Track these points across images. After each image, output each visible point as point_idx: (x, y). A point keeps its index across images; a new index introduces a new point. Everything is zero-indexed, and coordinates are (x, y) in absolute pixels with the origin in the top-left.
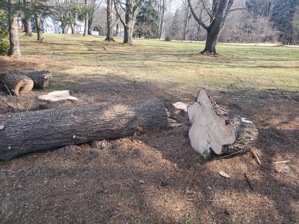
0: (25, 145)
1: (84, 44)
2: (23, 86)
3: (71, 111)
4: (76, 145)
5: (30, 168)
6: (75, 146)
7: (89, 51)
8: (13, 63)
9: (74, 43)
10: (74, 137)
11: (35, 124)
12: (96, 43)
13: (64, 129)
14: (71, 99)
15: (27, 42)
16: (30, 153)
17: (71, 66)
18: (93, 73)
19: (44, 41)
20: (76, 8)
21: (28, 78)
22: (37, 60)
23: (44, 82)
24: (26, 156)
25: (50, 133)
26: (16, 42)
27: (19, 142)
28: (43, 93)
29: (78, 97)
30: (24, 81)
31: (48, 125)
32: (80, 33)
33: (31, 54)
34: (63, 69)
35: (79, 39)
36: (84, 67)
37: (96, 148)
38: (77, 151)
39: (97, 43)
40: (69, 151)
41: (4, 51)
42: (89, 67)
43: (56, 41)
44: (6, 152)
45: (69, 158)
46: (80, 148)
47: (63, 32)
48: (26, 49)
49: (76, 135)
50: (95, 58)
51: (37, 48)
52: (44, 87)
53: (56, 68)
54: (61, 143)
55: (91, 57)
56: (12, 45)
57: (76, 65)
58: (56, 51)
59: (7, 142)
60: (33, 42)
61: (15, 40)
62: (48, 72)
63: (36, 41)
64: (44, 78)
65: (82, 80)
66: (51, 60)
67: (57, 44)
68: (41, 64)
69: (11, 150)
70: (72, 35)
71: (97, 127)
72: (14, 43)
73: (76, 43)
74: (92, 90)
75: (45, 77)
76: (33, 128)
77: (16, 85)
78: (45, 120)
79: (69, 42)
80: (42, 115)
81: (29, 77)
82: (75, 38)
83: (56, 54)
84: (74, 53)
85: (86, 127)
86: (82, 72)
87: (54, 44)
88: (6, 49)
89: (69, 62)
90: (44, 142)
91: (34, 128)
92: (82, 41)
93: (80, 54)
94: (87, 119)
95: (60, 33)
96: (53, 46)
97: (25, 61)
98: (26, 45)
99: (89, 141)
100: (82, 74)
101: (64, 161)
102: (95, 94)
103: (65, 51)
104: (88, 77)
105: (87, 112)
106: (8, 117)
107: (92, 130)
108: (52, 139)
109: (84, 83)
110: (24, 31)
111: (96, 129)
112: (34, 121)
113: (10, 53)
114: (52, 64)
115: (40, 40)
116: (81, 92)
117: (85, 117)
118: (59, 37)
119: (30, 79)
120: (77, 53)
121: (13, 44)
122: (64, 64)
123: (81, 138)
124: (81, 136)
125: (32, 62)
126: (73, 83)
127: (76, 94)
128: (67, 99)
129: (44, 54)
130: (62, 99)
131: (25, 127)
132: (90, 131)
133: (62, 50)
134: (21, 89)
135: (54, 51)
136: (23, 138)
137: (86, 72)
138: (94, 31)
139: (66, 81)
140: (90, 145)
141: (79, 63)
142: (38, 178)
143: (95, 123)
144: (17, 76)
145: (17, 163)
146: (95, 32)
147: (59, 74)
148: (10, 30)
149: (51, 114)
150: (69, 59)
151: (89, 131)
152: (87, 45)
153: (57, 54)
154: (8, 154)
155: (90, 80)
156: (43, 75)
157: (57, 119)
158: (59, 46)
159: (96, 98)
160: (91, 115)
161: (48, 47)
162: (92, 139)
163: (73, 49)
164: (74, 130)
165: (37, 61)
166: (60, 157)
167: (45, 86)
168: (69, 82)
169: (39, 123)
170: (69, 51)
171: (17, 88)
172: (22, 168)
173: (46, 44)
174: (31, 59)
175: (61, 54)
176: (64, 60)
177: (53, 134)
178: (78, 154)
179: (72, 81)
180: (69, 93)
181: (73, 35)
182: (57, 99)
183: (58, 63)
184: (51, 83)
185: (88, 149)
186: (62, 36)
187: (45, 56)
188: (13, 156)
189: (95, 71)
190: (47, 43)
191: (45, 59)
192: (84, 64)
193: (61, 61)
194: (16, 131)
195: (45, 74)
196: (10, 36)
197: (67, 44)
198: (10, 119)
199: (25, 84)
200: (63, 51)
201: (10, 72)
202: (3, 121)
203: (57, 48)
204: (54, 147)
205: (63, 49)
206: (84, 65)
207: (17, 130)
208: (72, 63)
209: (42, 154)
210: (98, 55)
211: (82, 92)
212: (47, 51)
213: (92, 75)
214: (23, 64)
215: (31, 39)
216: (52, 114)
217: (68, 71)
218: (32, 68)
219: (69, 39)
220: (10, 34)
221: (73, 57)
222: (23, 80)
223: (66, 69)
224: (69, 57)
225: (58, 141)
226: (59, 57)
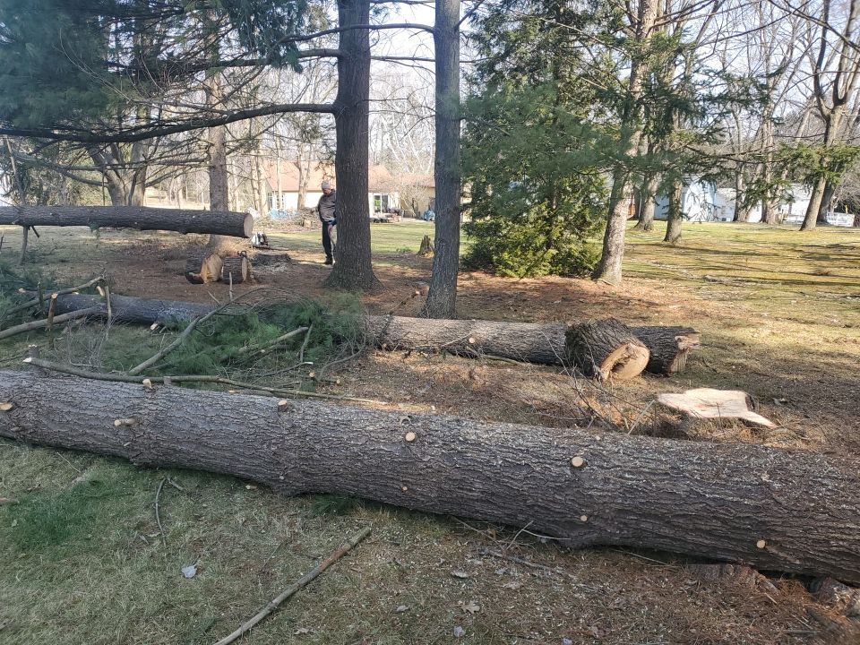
0: (621, 523)
1: (798, 255)
2: (622, 362)
3: (762, 461)
4: (761, 572)
5: (621, 591)
6: (756, 573)
7: (814, 275)
8: (601, 300)
9: (767, 251)
10: (761, 544)
11: (655, 474)
12: (844, 252)
13: (732, 511)
14: (749, 419)
15: (637, 245)
16: (625, 547)
17: (754, 320)
18: (826, 348)
19: (680, 243)
20: (804, 154)
21: (638, 342)
22: (658, 293)
23: (674, 356)
24: (613, 551)
25: (691, 510)
26: (617, 246)
27: (607, 511)
28: (669, 387)
29: (772, 417)
30: (627, 348)
31: (688, 485)
32: (788, 219)
33: (644, 278)
34: (729, 326)
35: (783, 237)
36: (794, 326)
37: (832, 605)
38: (762, 591)
39: (848, 251)
40: (736, 583)
41: (585, 268)
42: (814, 328)
43: (715, 245)
44: (573, 525)
45: (733, 606)
46: (772, 586)
47: (735, 219)
48: (633, 264)
49: (769, 542)
50: (835, 300)
51: (659, 261)
52: (673, 370)
53: (709, 319)
54: (715, 549)
55: (823, 294)
56: (606, 252)
57: (769, 318)
58: (711, 272)
59: (581, 502)
60: (653, 245)
61: (617, 242)
62: (690, 331)
63: (660, 242)
64: (676, 347)
65: (787, 366)
66: (696, 297)
67: (717, 252)
68: (668, 305)
69: (587, 524)
70: (760, 227)
71: (844, 537)
72: (613, 249)
73: (775, 252)
74: (822, 403)
75: (681, 345)
76: (648, 483)
77: (607, 356)
78: (683, 471)
79: (750, 247)
80: (677, 454)
81: (640, 339)
82: (773, 236)
83: (709, 280)
84: (764, 281)
85: (808, 524)
86: (789, 340)
87: (707, 251)
88: (591, 263)
89: (747, 305)
90: (667, 531)
91: (651, 486)
92: (795, 245)
93: (786, 282)
94: (813, 501)
95: (724, 220)
96: (706, 257)
97: (627, 294)
98: (634, 252)
99: (805, 572)
100: (786, 348)
101: (718, 608)
102: (831, 417)
103: (737, 273)
104: (808, 359)
105: (817, 477)
106: (595, 440)
107: (828, 542)
108: (691, 530)
109: (791, 377)
110: (634, 218)
111: (841, 543)
112: (653, 466)
113: (597, 274)
114: (697, 307)
115: (669, 241)
116: (781, 402)
117: (807, 492)
118: (723, 232)
119: (642, 344)
120: (774, 282)
121: (609, 252)
122: (733, 311)
123: (781, 554)
124: (782, 548)
125: (645, 299)
126: (756, 372)
127: (765, 408)
128: (740, 419)
129: (677, 279)
130: (725, 415)
131: (630, 476)
132: (818, 541)
133: (729, 269)
134: (617, 367)
135: (704, 272)
136: (618, 504)
137: (801, 342)
138: (839, 214)
139: (736, 361)
140: (809, 590)
141: (780, 313)
142: (641, 628)
143: (839, 520)
144: (613, 334)
145: (593, 564)
146: (839, 216)
147: (717, 338)
148: (609, 219)
149: (703, 457)
150: (748, 298)
151: (814, 541)
152: (809, 257)
153: (714, 281)
154: (576, 533)
155: (814, 368)
156: (676, 338)
157: (717, 475)
158: (721, 258)
159: (835, 431)
160: (829, 490)
161: (690, 260)
162: (821, 570)
163: (763, 268)
164: (764, 523)
165: (657, 295)
166: (705, 589)
167: (674, 368)
168: (744, 367)
169: (667, 474)
170: (751, 274)
171: (609, 364)
172: (602, 584)
173: (686, 251)
174: (644, 290)
175: (725, 280)
176: (731, 300)
177: (698, 517)
178: (767, 603)
179: (755, 366)
180: (747, 402)
181: (764, 226)
182: (710, 413)
183: (713, 306)
184: (691, 363)
185: (801, 599)
186: (729, 228)
187: (680, 284)
188: (585, 543)
189: (836, 341)
190: (689, 249)
191: (680, 291)
192: (795, 315)
193: (722, 300)
194: (606, 481)
195: (681, 337)
196: (608, 233)
197: (744, 254)
198: (599, 445)
199: (629, 357)
200: (732, 273)
201: (600, 324)
202: (583, 446)
203: (712, 264)
204: (693, 554)
205: (734, 267)
206: (795, 320)
207: (609, 479)
208: (757, 310)
209: (655, 563)
210: (849, 291)
211: (785, 403)
212: (685, 271)
213: (822, 354)
214: (623, 303)
215: (647, 237)
216: (706, 460)
217: (743, 334)
218: (645, 315)
219: (751, 237)
220: (609, 227)
221: (762, 293)
222: (625, 347)
223: (738, 326)
224: (747, 291)
225: (705, 541)
226: (718, 290)
